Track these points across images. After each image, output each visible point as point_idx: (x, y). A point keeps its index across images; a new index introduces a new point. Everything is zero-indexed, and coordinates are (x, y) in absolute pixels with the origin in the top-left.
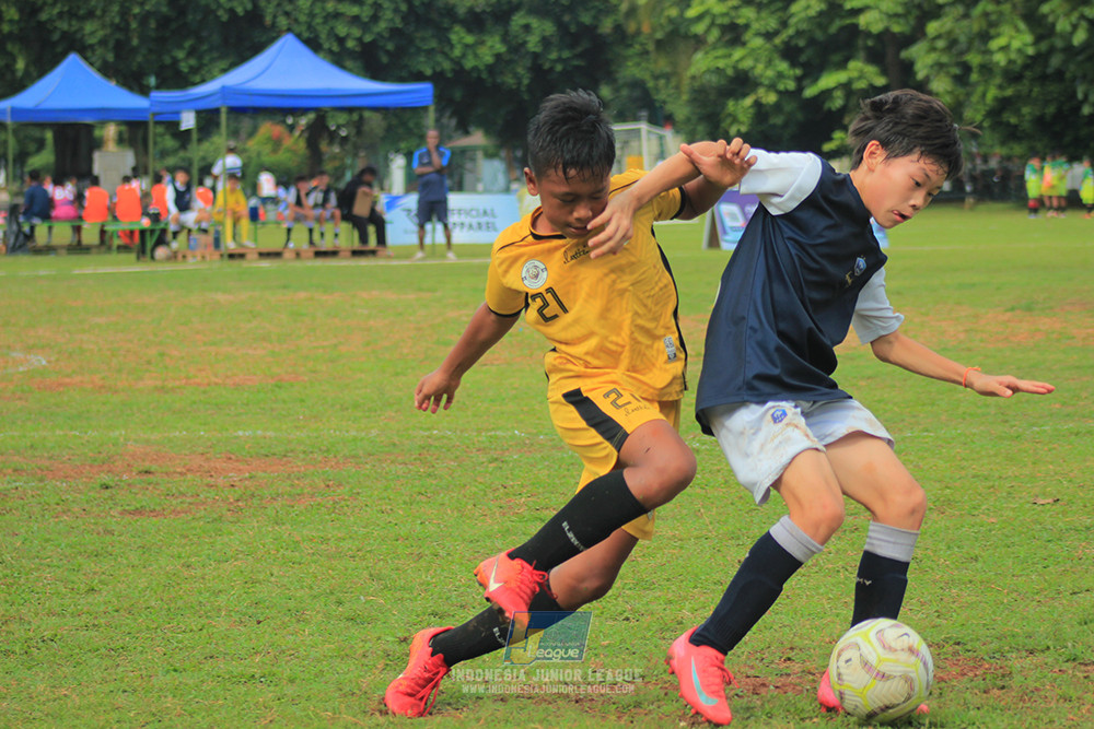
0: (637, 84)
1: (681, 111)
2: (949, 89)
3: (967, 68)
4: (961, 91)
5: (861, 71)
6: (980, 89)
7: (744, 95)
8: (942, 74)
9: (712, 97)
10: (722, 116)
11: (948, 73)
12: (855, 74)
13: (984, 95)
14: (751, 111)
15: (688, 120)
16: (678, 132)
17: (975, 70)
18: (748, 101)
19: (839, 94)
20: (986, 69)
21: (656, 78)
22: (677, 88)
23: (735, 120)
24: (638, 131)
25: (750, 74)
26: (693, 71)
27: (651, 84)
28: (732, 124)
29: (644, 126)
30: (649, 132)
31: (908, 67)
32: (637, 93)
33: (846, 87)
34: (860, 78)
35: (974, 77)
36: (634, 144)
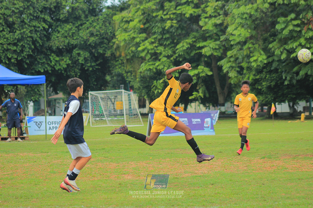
0: (120, 75)
1: (137, 85)
2: (236, 75)
3: (242, 68)
4: (240, 76)
5: (203, 70)
6: (247, 76)
7: (160, 79)
8: (233, 70)
9: (148, 79)
10: (152, 86)
11: (235, 70)
12: (201, 71)
13: (249, 78)
14: (163, 84)
15: (139, 88)
16: (135, 92)
17: (245, 68)
18: (161, 81)
19: (195, 78)
20: (249, 69)
21: (127, 73)
22: (135, 76)
23: (156, 88)
24: (122, 92)
25: (162, 71)
26: (141, 70)
27: (125, 75)
28: (155, 90)
29: (123, 91)
30: (125, 92)
31: (220, 68)
32: (120, 78)
33: (197, 75)
34: (202, 72)
35: (245, 71)
36: (119, 97)
